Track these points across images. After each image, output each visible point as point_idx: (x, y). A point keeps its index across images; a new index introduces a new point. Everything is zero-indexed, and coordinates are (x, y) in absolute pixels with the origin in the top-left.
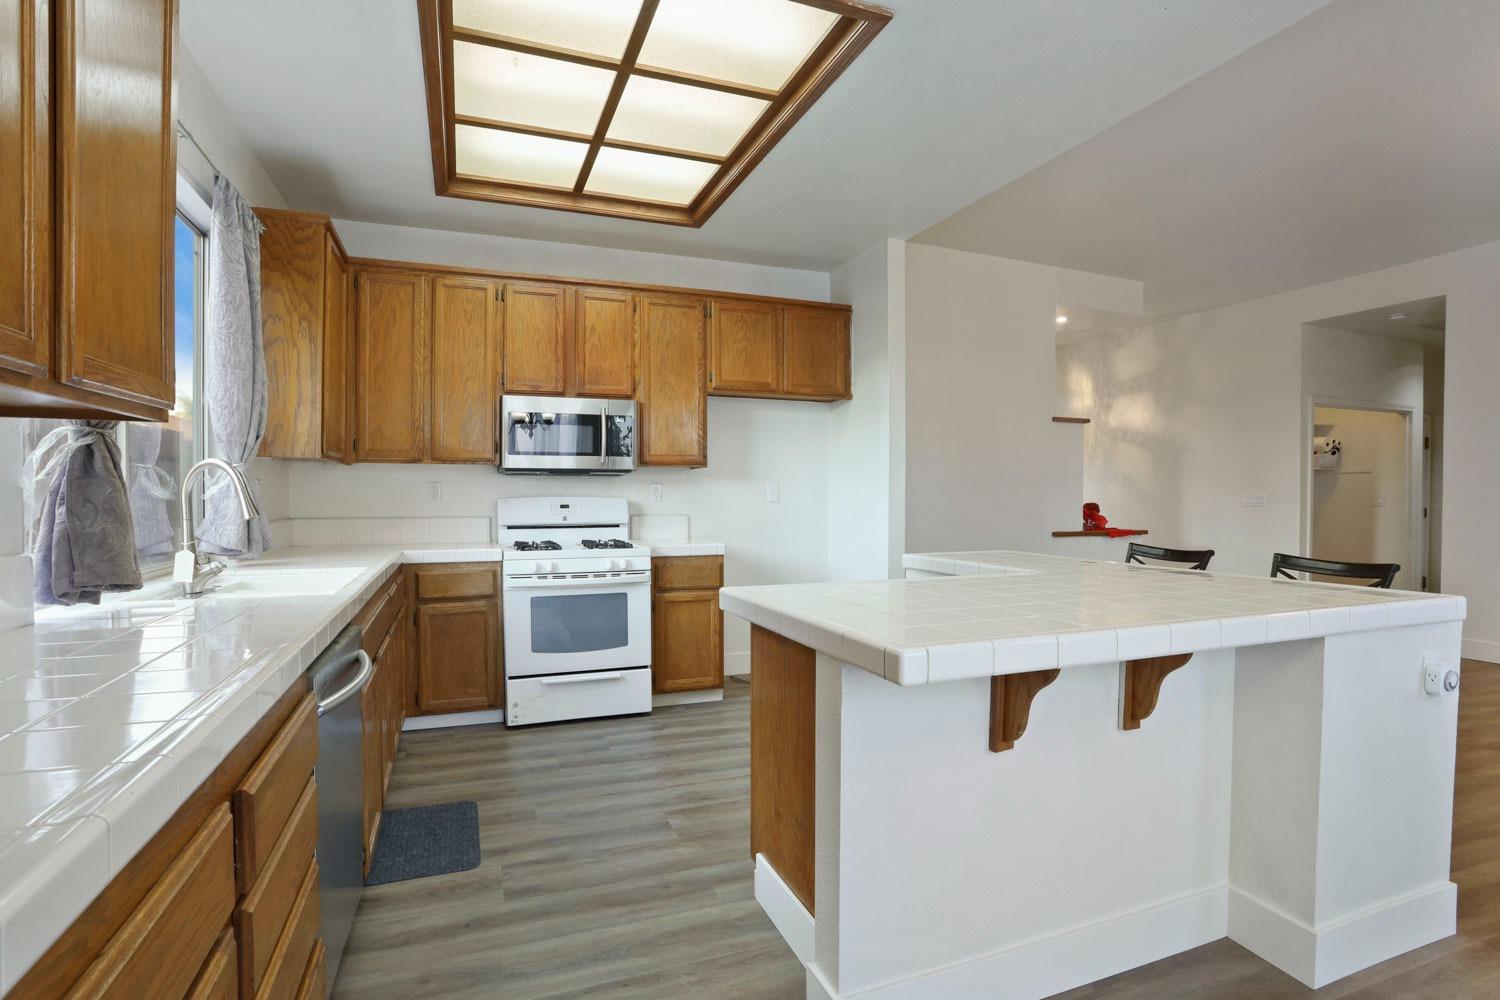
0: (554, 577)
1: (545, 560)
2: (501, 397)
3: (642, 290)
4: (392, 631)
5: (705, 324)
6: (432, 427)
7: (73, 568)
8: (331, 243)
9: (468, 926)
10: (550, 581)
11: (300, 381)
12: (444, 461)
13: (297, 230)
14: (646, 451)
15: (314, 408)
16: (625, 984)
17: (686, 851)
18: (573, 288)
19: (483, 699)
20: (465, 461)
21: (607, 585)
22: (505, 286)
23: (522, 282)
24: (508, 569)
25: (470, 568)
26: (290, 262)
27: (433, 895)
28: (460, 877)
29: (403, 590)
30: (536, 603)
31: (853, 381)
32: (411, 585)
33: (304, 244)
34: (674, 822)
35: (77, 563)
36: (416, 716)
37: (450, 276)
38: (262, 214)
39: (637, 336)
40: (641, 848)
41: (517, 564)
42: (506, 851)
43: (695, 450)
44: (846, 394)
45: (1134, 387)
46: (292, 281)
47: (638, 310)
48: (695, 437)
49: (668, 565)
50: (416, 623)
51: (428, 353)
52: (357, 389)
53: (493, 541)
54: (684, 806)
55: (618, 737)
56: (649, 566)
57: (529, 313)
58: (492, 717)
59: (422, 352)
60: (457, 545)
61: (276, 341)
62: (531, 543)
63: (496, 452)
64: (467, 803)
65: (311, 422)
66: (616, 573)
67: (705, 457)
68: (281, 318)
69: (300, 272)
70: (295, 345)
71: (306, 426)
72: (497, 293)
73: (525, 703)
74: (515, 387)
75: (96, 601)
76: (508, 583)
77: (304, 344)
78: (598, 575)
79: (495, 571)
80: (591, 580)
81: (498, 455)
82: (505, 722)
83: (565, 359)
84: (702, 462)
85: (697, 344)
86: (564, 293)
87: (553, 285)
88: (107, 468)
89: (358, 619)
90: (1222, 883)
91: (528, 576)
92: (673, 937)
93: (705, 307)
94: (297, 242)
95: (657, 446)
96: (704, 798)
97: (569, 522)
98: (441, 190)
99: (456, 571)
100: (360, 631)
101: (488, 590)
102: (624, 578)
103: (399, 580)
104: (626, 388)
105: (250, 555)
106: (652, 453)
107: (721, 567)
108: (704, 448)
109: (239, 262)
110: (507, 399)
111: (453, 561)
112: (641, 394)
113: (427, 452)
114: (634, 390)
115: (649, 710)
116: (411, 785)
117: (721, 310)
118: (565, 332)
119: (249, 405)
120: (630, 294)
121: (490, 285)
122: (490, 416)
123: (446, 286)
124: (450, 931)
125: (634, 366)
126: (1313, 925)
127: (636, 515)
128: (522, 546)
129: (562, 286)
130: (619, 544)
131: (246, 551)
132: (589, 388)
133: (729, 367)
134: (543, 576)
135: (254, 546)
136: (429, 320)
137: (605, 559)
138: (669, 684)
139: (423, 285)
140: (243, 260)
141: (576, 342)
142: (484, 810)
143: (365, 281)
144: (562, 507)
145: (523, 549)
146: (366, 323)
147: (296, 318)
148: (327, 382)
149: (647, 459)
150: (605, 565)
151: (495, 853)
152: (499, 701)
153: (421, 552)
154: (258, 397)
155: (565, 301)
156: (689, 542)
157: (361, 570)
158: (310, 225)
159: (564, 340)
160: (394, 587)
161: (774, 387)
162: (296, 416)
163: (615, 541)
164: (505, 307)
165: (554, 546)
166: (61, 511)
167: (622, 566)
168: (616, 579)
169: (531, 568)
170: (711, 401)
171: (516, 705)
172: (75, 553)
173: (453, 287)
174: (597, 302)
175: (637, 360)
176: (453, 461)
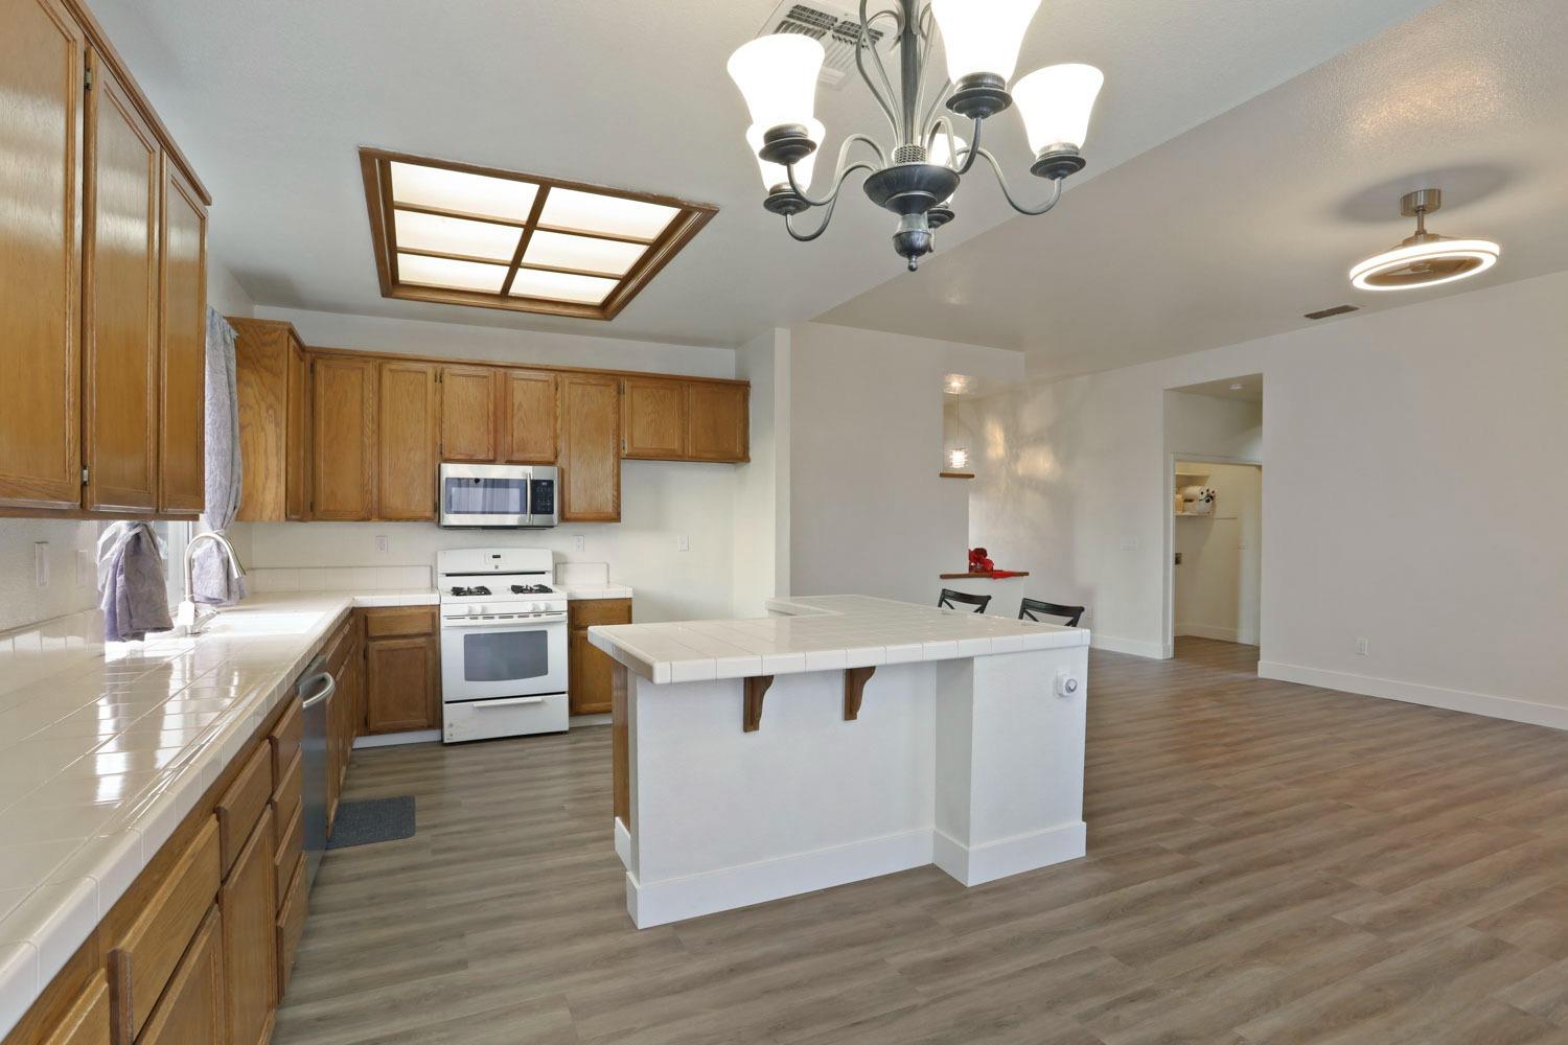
0: (484, 618)
1: (476, 603)
2: (439, 466)
3: (564, 371)
4: (345, 663)
5: (618, 400)
6: (379, 490)
7: (131, 617)
8: (293, 342)
9: (403, 869)
10: (481, 621)
11: (267, 459)
12: (390, 520)
13: (264, 334)
14: (566, 509)
15: (279, 481)
16: (510, 896)
17: (573, 824)
18: (502, 370)
19: (424, 721)
20: (408, 520)
21: (529, 624)
22: (443, 369)
23: (457, 366)
24: (444, 611)
25: (413, 611)
26: (258, 361)
27: (378, 853)
28: (400, 842)
29: (354, 630)
30: (470, 641)
31: (751, 445)
32: (361, 625)
33: (271, 346)
34: (567, 806)
35: (133, 613)
36: (365, 735)
37: (394, 362)
38: (234, 322)
39: (559, 411)
40: (539, 823)
41: (452, 607)
42: (435, 826)
43: (610, 509)
44: (744, 458)
45: (1038, 440)
46: (261, 378)
47: (559, 389)
48: (610, 497)
49: (583, 607)
50: (365, 657)
51: (375, 427)
52: (313, 459)
53: (433, 587)
54: (578, 796)
55: (536, 750)
56: (565, 607)
57: (464, 392)
58: (431, 736)
59: (370, 427)
60: (401, 591)
61: (248, 426)
62: (466, 589)
63: (435, 511)
64: (406, 797)
65: (277, 493)
66: (537, 614)
67: (619, 514)
68: (251, 408)
69: (265, 368)
70: (263, 429)
71: (272, 494)
72: (436, 376)
73: (459, 723)
74: (452, 456)
75: (142, 639)
76: (444, 623)
77: (270, 428)
78: (521, 616)
79: (433, 613)
80: (516, 620)
81: (437, 515)
82: (442, 740)
83: (496, 431)
84: (616, 517)
85: (612, 417)
86: (495, 376)
87: (484, 368)
88: (150, 549)
89: (323, 651)
90: (930, 827)
91: (462, 617)
92: (549, 872)
93: (619, 386)
94: (264, 344)
95: (577, 504)
96: (598, 791)
97: (500, 570)
98: (386, 294)
99: (400, 613)
100: (325, 660)
101: (427, 628)
102: (544, 617)
103: (351, 621)
104: (549, 456)
105: (229, 603)
106: (572, 511)
107: (630, 608)
108: (619, 505)
109: (221, 372)
110: (443, 465)
111: (398, 604)
112: (561, 461)
113: (375, 511)
114: (556, 457)
115: (566, 729)
116: (361, 787)
117: (632, 387)
118: (495, 408)
119: (228, 484)
120: (553, 374)
121: (430, 369)
122: (429, 481)
123: (391, 370)
124: (390, 872)
125: (555, 437)
126: (968, 846)
127: (560, 563)
128: (457, 592)
129: (493, 369)
130: (543, 589)
131: (226, 599)
132: (516, 457)
133: (640, 434)
134: (475, 617)
135: (233, 595)
136: (376, 399)
137: (527, 602)
138: (586, 707)
139: (371, 369)
140: (224, 370)
141: (505, 418)
142: (419, 802)
143: (320, 367)
144: (494, 557)
145: (458, 595)
146: (321, 403)
147: (264, 407)
148: (290, 460)
149: (568, 516)
150: (528, 608)
151: (427, 828)
152: (437, 723)
153: (370, 597)
154: (235, 477)
155: (495, 383)
156: (608, 587)
157: (322, 613)
158: (275, 331)
159: (495, 414)
160: (347, 627)
161: (680, 452)
162: (264, 488)
163: (540, 586)
164: (442, 388)
165: (483, 591)
166: (120, 579)
167: (542, 608)
168: (537, 619)
169: (464, 610)
170: (625, 465)
171: (451, 725)
172: (132, 607)
173: (396, 371)
174: (524, 382)
175: (558, 431)
176: (398, 520)
